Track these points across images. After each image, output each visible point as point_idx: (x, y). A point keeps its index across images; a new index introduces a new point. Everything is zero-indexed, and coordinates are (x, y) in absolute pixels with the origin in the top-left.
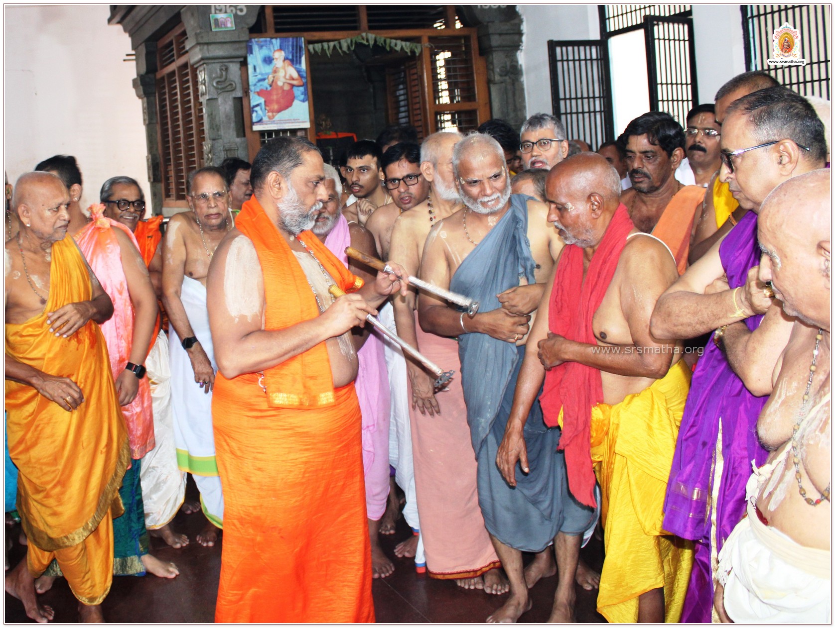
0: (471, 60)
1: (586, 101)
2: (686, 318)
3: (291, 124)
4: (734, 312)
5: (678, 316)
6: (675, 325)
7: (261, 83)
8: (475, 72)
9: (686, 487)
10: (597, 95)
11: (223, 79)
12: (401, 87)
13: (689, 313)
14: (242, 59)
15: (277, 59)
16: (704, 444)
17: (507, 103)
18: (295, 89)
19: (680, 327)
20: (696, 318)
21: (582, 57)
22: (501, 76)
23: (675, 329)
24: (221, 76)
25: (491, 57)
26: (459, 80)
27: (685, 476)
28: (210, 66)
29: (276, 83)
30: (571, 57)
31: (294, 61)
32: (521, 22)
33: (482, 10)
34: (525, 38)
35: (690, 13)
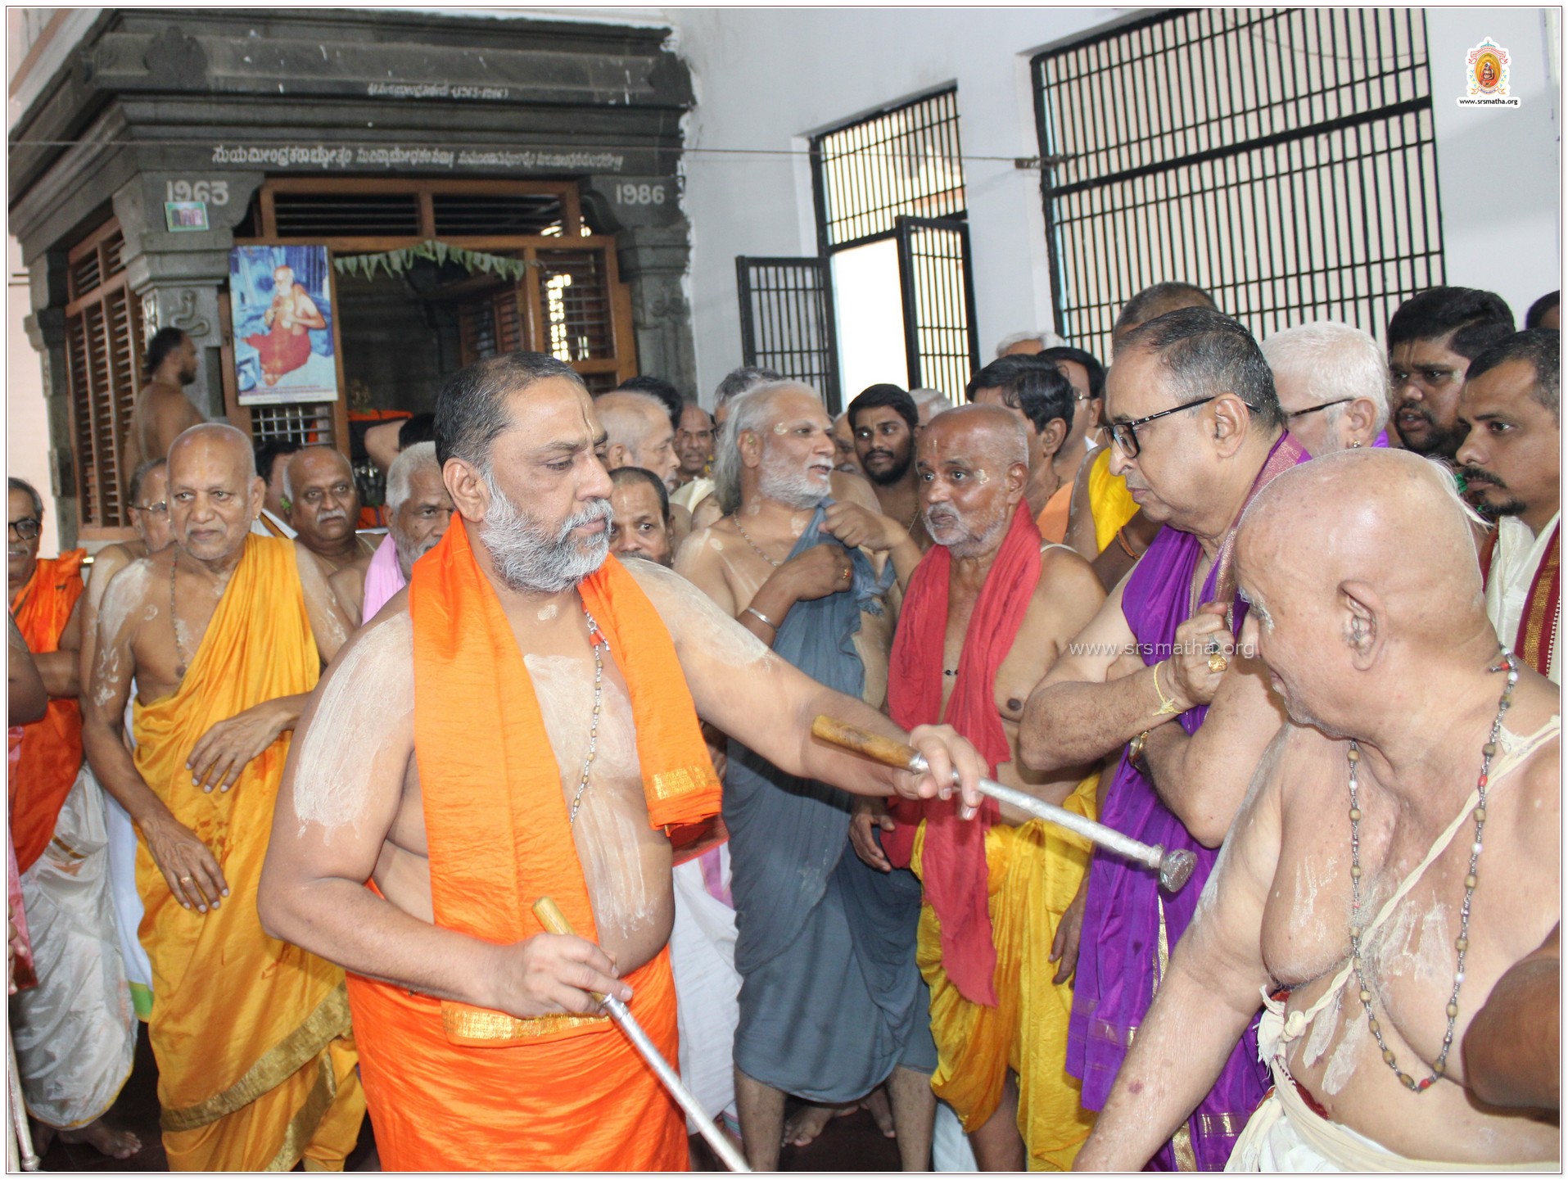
0: (606, 288)
1: (797, 356)
2: (1079, 729)
3: (304, 395)
4: (1158, 707)
5: (1065, 726)
6: (1060, 743)
7: (254, 323)
8: (612, 308)
9: (1114, 1026)
10: (814, 347)
11: (187, 315)
12: (484, 335)
13: (1082, 718)
14: (221, 282)
15: (280, 282)
16: (1137, 946)
17: (666, 361)
18: (312, 334)
19: (1070, 745)
20: (1096, 725)
21: (791, 285)
22: (655, 315)
23: (1063, 749)
24: (185, 309)
25: (638, 285)
26: (586, 322)
27: (1110, 1009)
28: (165, 293)
29: (280, 324)
30: (773, 285)
31: (310, 286)
32: (687, 227)
33: (625, 206)
34: (692, 254)
35: (963, 214)
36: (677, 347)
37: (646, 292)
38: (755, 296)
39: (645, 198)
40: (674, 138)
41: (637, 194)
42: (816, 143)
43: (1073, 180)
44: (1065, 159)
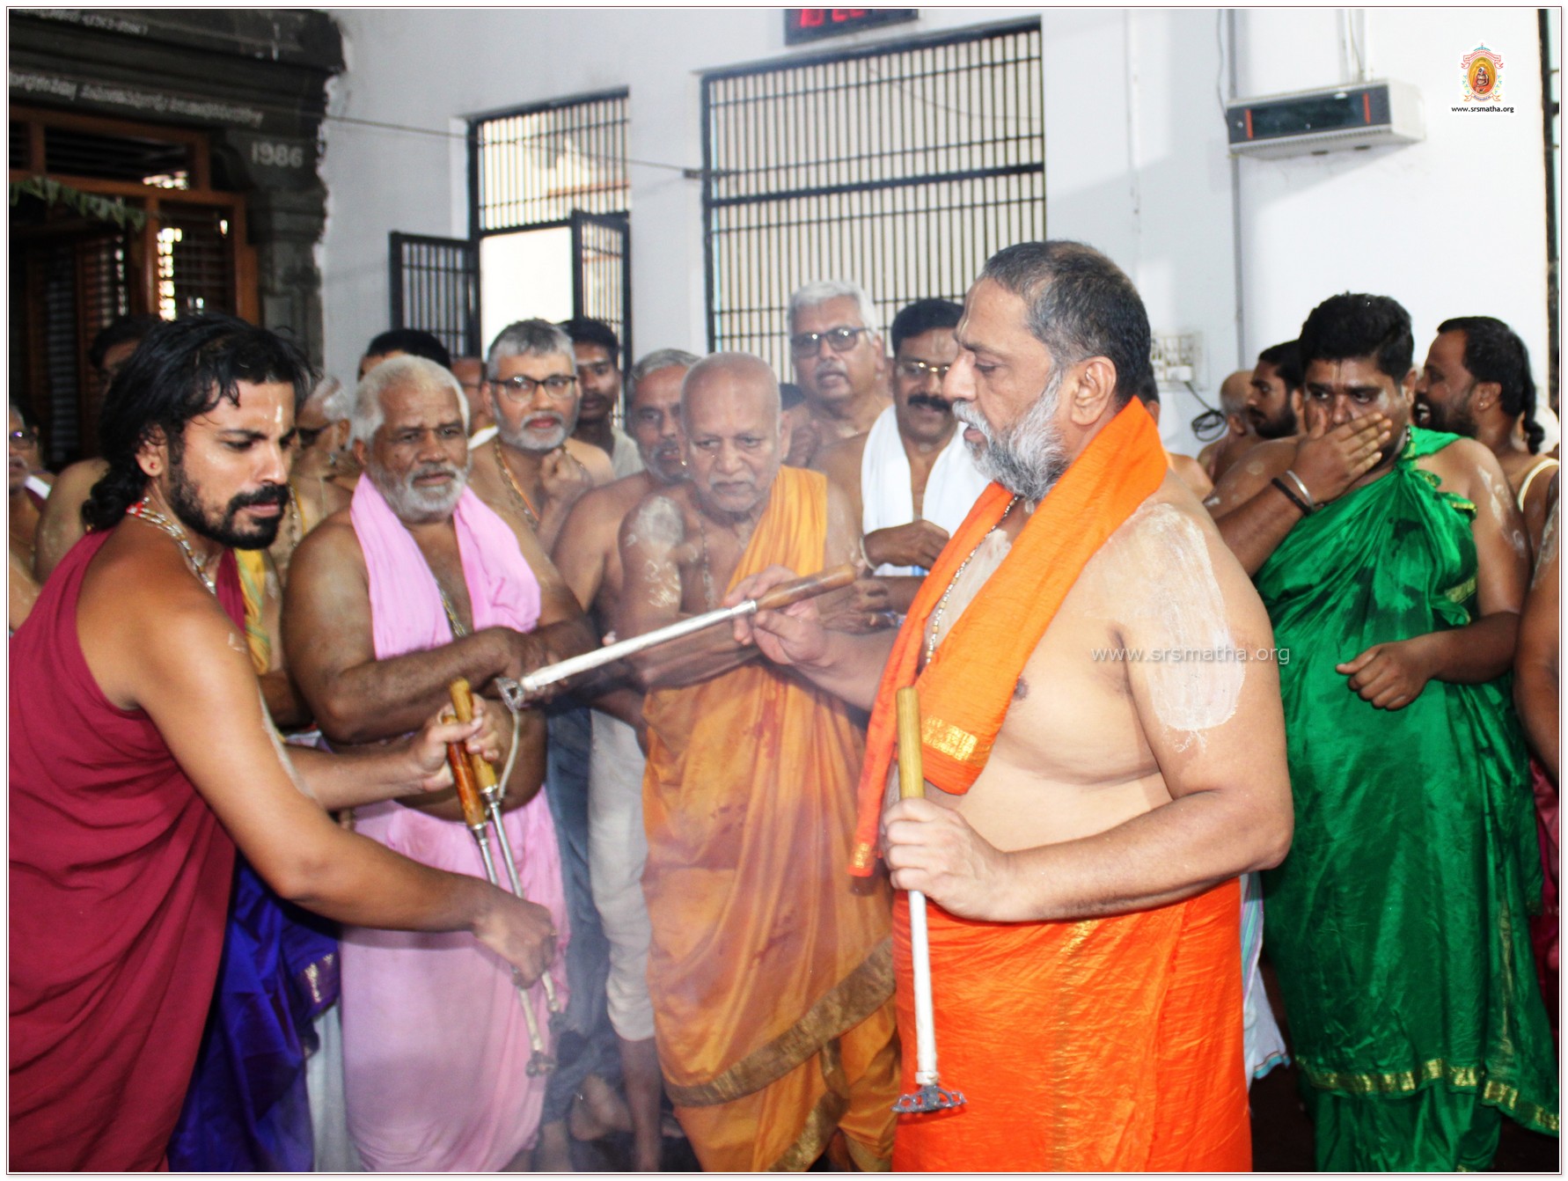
0: (232, 249)
8: (238, 271)
10: (460, 328)
21: (442, 265)
22: (284, 282)
25: (269, 249)
26: (203, 282)
30: (424, 264)
32: (324, 194)
33: (260, 165)
34: (329, 223)
35: (626, 214)
36: (305, 318)
37: (278, 258)
38: (406, 273)
39: (282, 159)
40: (317, 103)
41: (275, 154)
42: (475, 125)
43: (733, 194)
44: (727, 174)
